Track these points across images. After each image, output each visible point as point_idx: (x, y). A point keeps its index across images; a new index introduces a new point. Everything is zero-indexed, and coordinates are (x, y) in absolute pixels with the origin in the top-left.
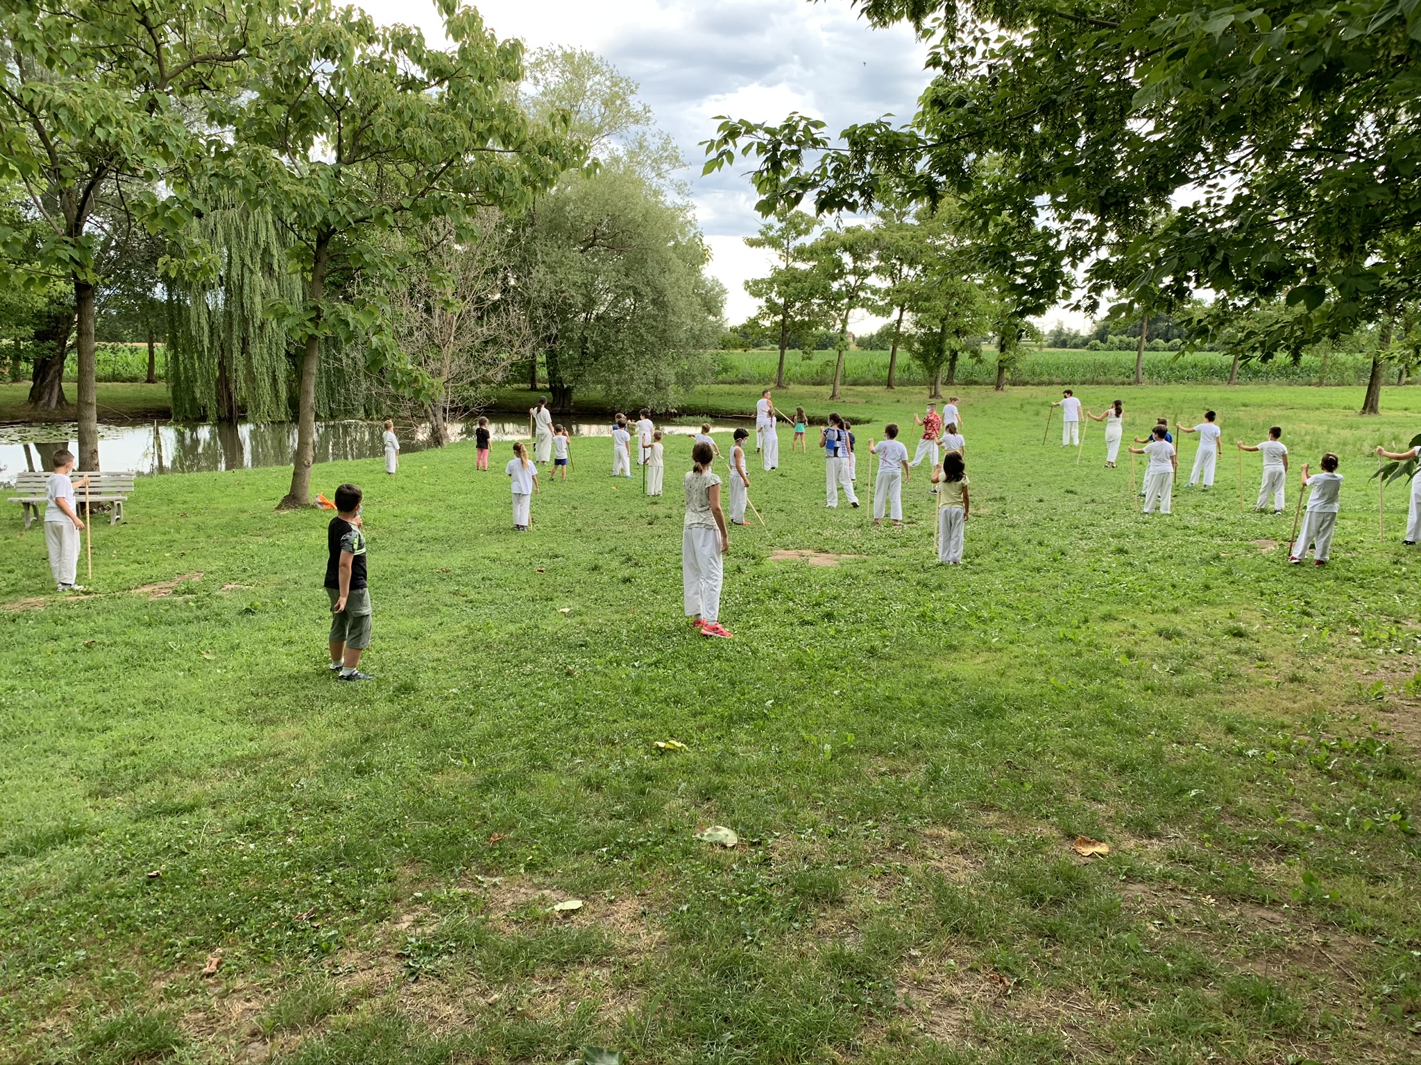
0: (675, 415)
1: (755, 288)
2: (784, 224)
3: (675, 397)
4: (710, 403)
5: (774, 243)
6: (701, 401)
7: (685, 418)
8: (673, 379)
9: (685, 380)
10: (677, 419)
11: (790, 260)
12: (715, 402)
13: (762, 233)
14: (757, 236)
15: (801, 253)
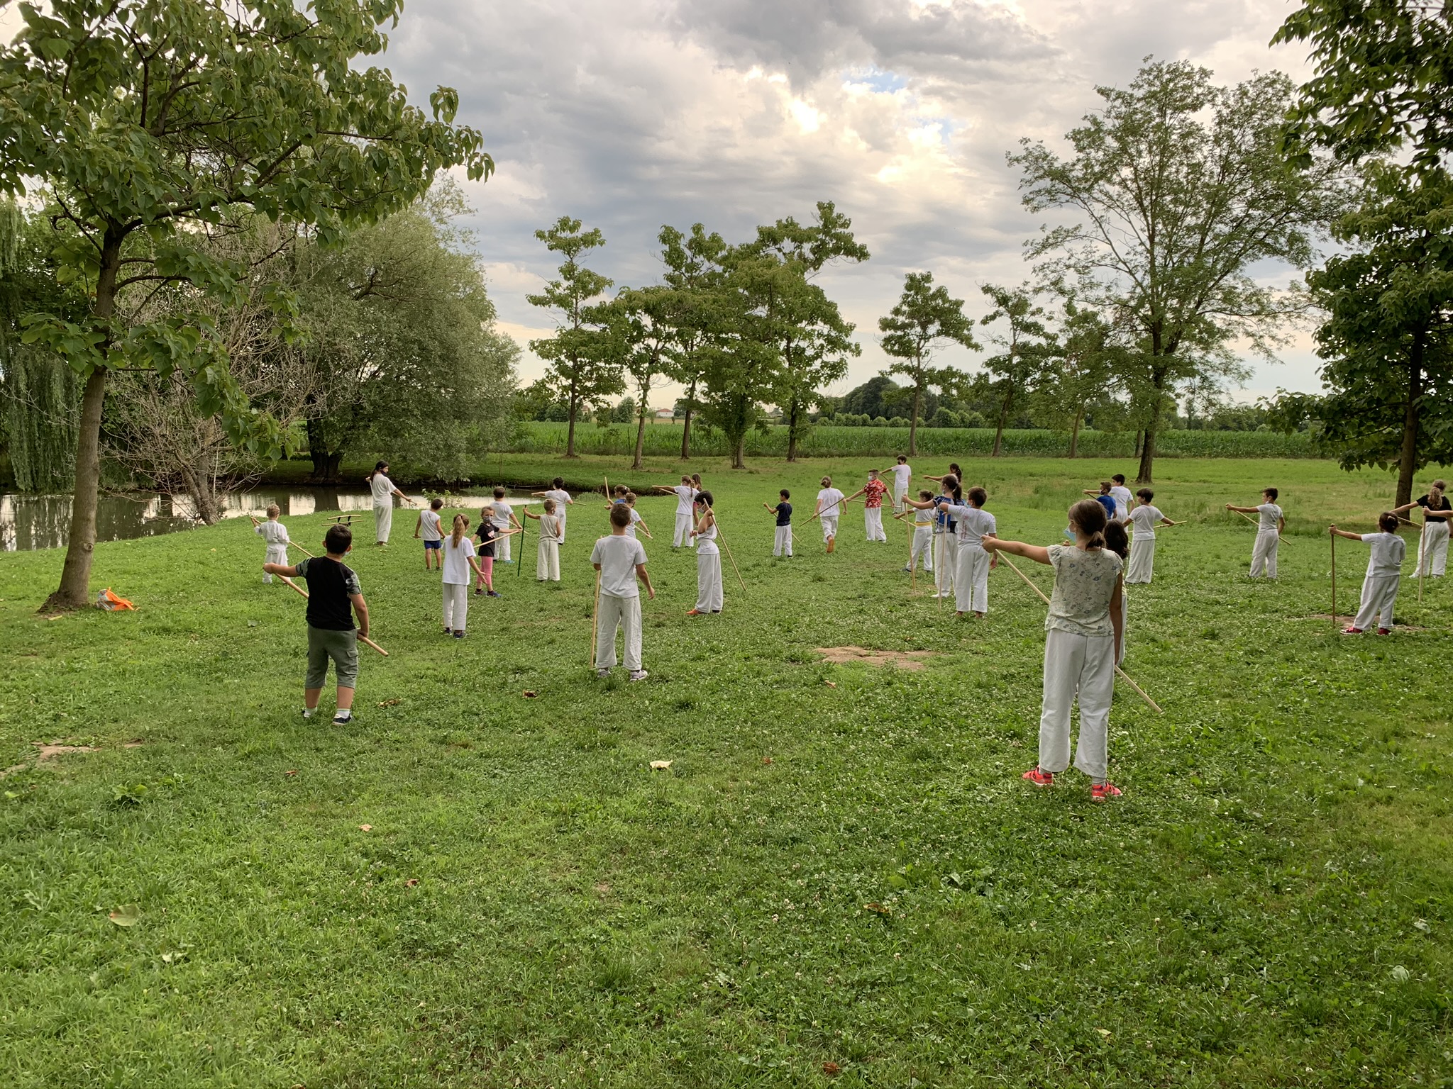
0: (466, 485)
1: (543, 349)
2: (571, 282)
3: (466, 466)
4: (503, 472)
5: (562, 302)
6: (492, 470)
7: (477, 488)
8: (464, 444)
9: (475, 448)
10: (469, 490)
11: (579, 321)
12: (507, 471)
13: (548, 292)
14: (544, 294)
15: (592, 316)
